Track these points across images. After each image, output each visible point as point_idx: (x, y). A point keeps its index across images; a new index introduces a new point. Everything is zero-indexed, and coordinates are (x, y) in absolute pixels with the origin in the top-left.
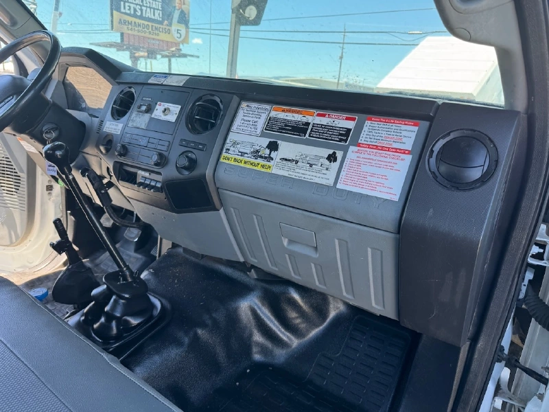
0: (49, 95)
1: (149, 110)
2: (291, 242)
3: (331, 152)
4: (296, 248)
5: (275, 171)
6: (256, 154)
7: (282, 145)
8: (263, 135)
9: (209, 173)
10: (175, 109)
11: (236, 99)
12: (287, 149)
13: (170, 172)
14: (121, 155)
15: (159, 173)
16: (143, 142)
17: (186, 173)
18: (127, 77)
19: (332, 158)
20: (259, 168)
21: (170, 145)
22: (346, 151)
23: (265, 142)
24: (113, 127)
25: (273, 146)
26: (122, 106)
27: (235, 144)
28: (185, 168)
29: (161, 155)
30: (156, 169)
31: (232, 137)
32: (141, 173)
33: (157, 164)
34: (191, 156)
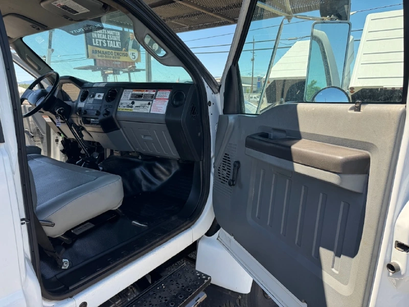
0: (56, 96)
1: (94, 96)
2: (145, 136)
3: (149, 102)
4: (147, 138)
5: (134, 111)
6: (128, 106)
7: (136, 102)
8: (130, 100)
9: (114, 116)
10: (102, 95)
11: (122, 88)
12: (137, 103)
13: (101, 117)
14: (84, 114)
15: (98, 118)
16: (92, 108)
17: (106, 116)
18: (86, 85)
19: (149, 104)
20: (129, 111)
21: (101, 107)
22: (152, 101)
23: (131, 102)
24: (81, 105)
25: (133, 103)
26: (84, 97)
27: (122, 104)
28: (105, 114)
29: (98, 112)
30: (96, 117)
31: (121, 102)
32: (92, 120)
33: (96, 115)
34: (107, 110)
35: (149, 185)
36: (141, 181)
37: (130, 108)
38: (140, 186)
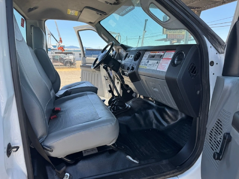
1: (129, 57)
2: (154, 88)
3: (157, 61)
4: (155, 90)
5: (147, 68)
6: (145, 64)
8: (147, 59)
9: (136, 71)
10: (133, 56)
11: (144, 51)
13: (130, 72)
14: (123, 69)
15: (128, 72)
16: (126, 65)
17: (132, 71)
19: (157, 63)
20: (145, 68)
21: (130, 65)
24: (123, 62)
26: (126, 57)
29: (128, 67)
31: (142, 61)
32: (126, 73)
34: (133, 67)
35: (159, 124)
36: (153, 120)
37: (145, 66)
38: (151, 123)
